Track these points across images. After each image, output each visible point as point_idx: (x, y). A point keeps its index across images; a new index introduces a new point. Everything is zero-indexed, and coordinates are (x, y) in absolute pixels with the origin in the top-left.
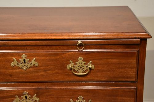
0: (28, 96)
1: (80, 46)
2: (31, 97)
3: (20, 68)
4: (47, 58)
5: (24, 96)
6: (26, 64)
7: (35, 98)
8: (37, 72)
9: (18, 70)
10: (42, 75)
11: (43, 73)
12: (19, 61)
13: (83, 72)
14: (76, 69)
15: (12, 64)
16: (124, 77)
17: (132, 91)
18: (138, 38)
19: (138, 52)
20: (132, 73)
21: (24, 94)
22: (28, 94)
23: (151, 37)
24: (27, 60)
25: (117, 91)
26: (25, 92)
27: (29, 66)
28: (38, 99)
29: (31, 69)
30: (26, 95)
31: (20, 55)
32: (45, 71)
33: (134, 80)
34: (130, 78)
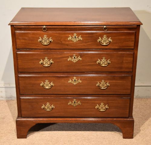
0: (76, 57)
1: (105, 28)
2: (77, 58)
3: (72, 41)
4: (87, 35)
5: (74, 57)
6: (76, 39)
7: (79, 58)
8: (81, 43)
9: (71, 42)
10: (84, 45)
11: (84, 44)
12: (72, 37)
13: (106, 44)
14: (102, 42)
15: (69, 39)
16: (128, 46)
17: (132, 54)
18: (136, 25)
19: (136, 32)
20: (132, 44)
21: (74, 56)
22: (76, 56)
23: (142, 24)
24: (76, 37)
25: (124, 54)
26: (74, 55)
27: (77, 40)
28: (81, 59)
29: (78, 42)
30: (75, 56)
31: (73, 34)
32: (86, 43)
33: (133, 48)
34: (131, 47)
